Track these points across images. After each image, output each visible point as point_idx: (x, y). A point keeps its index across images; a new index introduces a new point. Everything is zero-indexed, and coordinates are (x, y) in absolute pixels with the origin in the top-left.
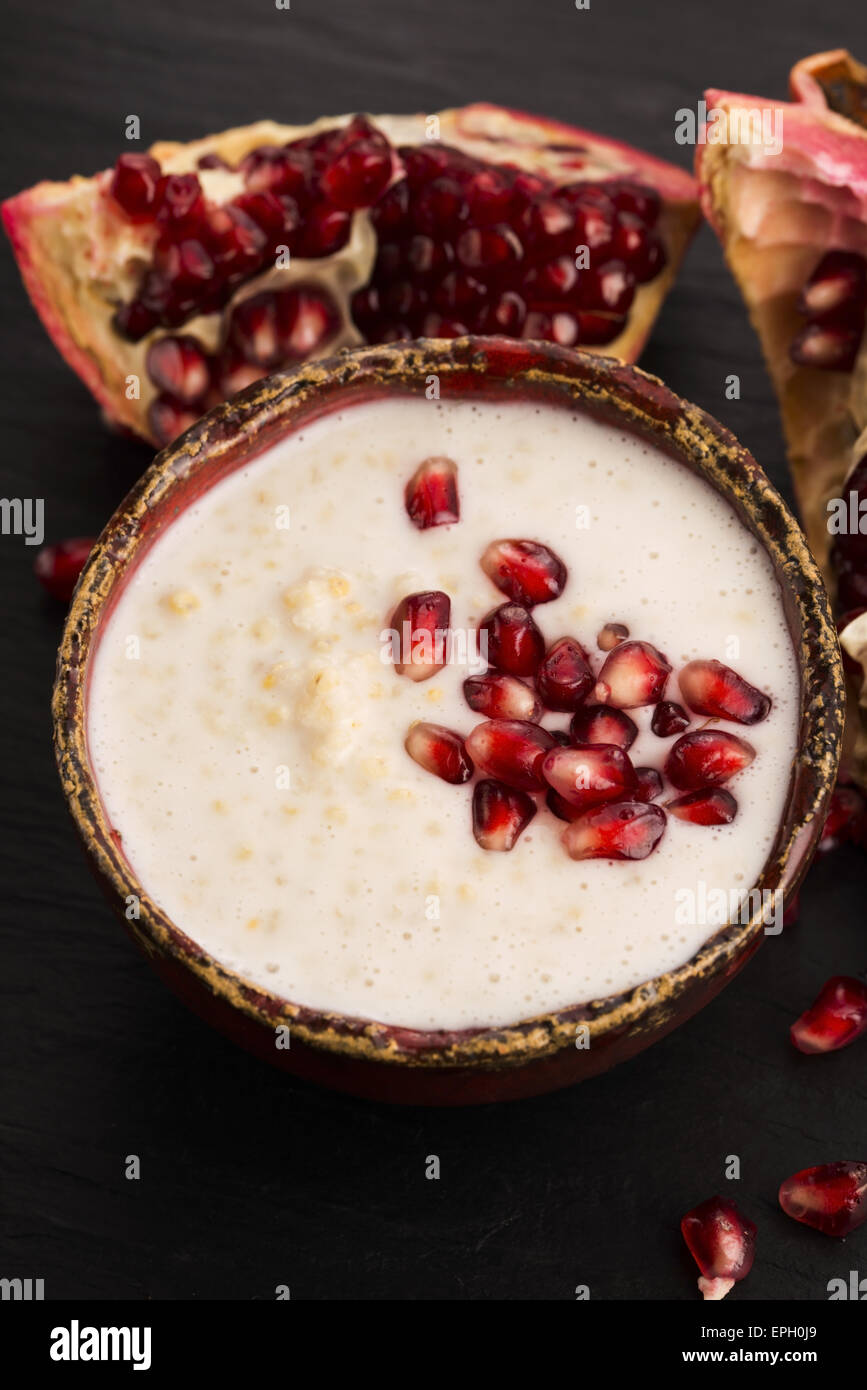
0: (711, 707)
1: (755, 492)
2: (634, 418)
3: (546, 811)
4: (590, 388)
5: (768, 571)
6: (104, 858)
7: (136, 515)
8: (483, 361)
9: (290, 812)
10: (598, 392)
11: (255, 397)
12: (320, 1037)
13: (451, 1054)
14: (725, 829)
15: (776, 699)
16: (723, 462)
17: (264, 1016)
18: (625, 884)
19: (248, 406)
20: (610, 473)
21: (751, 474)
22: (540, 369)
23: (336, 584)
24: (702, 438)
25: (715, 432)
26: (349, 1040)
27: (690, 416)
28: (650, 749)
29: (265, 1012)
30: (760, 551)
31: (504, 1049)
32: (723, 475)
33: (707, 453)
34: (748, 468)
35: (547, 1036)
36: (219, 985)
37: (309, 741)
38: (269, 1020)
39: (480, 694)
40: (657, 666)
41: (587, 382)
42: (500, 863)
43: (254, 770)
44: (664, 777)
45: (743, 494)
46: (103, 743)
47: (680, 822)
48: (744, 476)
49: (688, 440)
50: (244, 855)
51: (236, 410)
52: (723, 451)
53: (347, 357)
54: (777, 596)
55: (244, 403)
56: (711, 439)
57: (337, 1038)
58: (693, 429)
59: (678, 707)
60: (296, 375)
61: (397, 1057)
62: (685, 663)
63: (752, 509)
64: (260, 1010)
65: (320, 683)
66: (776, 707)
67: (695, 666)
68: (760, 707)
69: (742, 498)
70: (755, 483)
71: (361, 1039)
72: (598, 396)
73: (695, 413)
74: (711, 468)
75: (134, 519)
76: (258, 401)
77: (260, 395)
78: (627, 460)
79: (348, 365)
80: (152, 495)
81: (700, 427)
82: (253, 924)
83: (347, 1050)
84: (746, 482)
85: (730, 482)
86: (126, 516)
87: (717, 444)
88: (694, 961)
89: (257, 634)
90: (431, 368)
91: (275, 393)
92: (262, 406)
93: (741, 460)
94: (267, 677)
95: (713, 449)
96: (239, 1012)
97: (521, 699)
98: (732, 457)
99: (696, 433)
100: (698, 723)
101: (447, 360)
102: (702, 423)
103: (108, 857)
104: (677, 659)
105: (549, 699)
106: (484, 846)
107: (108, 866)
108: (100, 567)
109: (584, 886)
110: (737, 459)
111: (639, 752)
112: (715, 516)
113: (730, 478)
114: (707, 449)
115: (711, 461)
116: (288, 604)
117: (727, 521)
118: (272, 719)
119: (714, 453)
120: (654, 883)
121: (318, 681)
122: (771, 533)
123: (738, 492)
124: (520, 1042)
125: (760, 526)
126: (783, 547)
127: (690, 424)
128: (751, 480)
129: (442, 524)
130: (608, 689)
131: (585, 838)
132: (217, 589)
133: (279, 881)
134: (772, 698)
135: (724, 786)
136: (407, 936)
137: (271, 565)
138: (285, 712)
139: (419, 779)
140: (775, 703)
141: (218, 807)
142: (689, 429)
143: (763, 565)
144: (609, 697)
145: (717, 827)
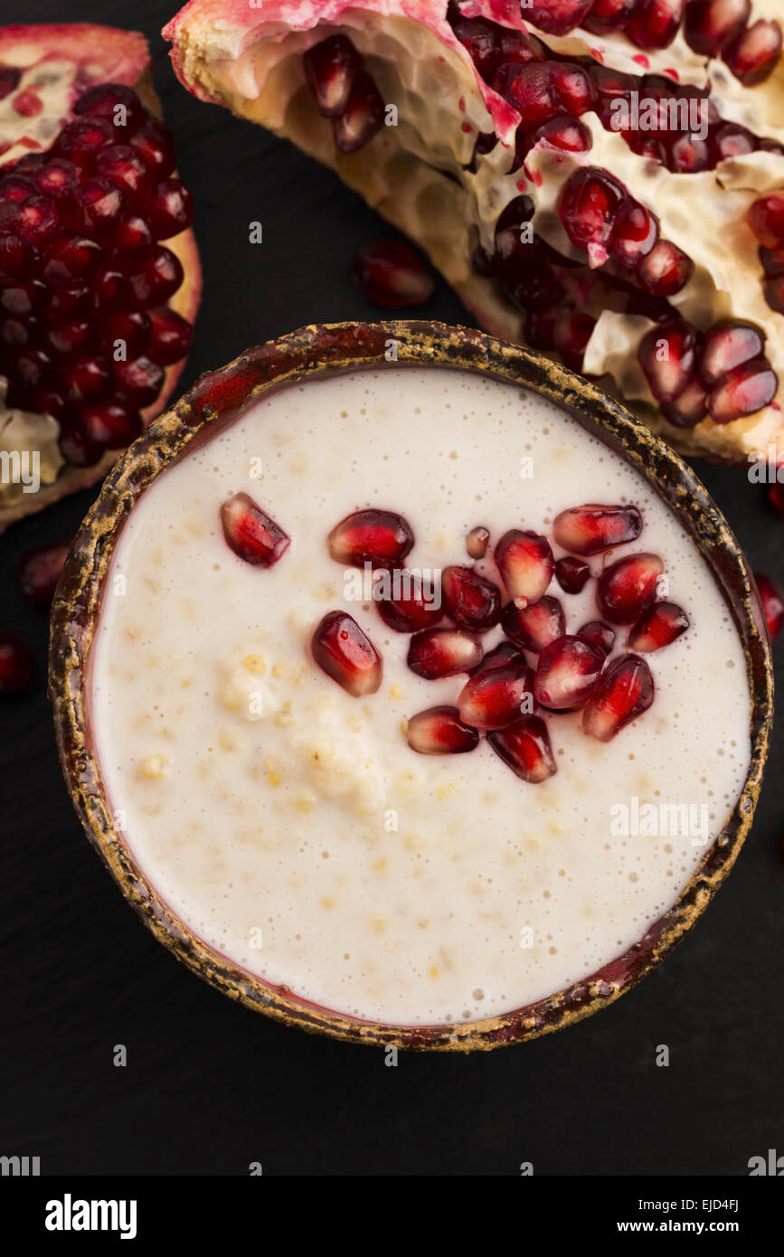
0: (599, 545)
1: (497, 358)
2: (357, 365)
3: (550, 717)
4: (307, 368)
5: (547, 406)
6: (307, 1026)
7: (80, 746)
8: (213, 412)
9: (381, 866)
10: (316, 366)
11: (80, 580)
12: (563, 1023)
13: (657, 958)
14: (688, 634)
15: (638, 503)
16: (452, 351)
17: (514, 1041)
18: (657, 732)
19: (80, 592)
20: (363, 412)
21: (481, 346)
22: (259, 383)
23: (252, 665)
24: (422, 344)
25: (428, 332)
26: (586, 1010)
27: (399, 334)
28: (580, 608)
29: (513, 1038)
30: (527, 393)
31: (687, 925)
32: (461, 361)
33: (434, 352)
34: (476, 341)
35: (706, 891)
36: (467, 1046)
37: (350, 803)
38: (519, 1041)
39: (426, 663)
40: (535, 545)
41: (302, 366)
42: (557, 784)
43: (325, 855)
44: (606, 622)
45: (487, 365)
46: (202, 924)
47: (653, 654)
48: (476, 350)
49: (413, 353)
50: (379, 927)
51: (74, 602)
52: (446, 343)
53: (116, 492)
54: (570, 421)
55: (76, 593)
56: (429, 340)
57: (575, 1014)
58: (409, 342)
59: (567, 560)
60: (93, 538)
61: (623, 991)
62: (551, 525)
63: (502, 370)
64: (508, 1039)
65: (320, 758)
66: (643, 510)
67: (559, 520)
68: (635, 522)
69: (489, 368)
70: (489, 351)
71: (593, 1002)
72: (318, 369)
73: (400, 328)
74: (446, 361)
75: (81, 750)
76: (84, 582)
77: (82, 576)
78: (367, 392)
79: (123, 497)
80: (77, 719)
81: (413, 337)
82: (434, 972)
83: (587, 1016)
84: (483, 354)
85: (470, 363)
86: (75, 752)
87: (437, 341)
88: (755, 754)
89: (229, 747)
90: (179, 447)
91: (91, 565)
92: (89, 583)
93: (465, 340)
94: (268, 775)
95: (437, 346)
96: (495, 1050)
97: (461, 647)
98: (457, 343)
99: (414, 343)
100: (597, 564)
101: (185, 432)
102: (413, 333)
103: (310, 1023)
104: (542, 529)
105: (474, 629)
106: (536, 780)
107: (315, 1029)
108: (94, 807)
109: (632, 757)
110: (461, 342)
111: (574, 616)
112: (469, 388)
113: (468, 360)
114: (432, 350)
115: (442, 355)
116: (233, 708)
117: (482, 386)
118: (302, 807)
119: (439, 349)
120: (676, 716)
121: (317, 757)
122: (534, 382)
123: (482, 366)
124: (693, 912)
125: (520, 380)
126: (553, 386)
127: (403, 340)
128: (485, 349)
129: (281, 554)
130: (524, 598)
131: (602, 721)
132: (166, 734)
133: (422, 925)
134: (634, 504)
135: (657, 600)
136: (547, 895)
137: (186, 684)
138: (310, 796)
139: (445, 767)
140: (640, 507)
141: (327, 904)
142: (407, 344)
143: (539, 404)
144: (528, 601)
145: (682, 637)
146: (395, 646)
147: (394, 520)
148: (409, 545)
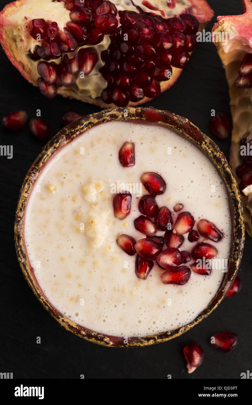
0: (206, 235)
1: (224, 168)
2: (189, 139)
3: (156, 265)
4: (177, 128)
5: (225, 191)
6: (30, 284)
7: (39, 167)
8: (145, 118)
9: (83, 262)
10: (179, 130)
11: (76, 128)
12: (90, 340)
13: (127, 346)
14: (208, 277)
15: (225, 234)
16: (215, 157)
17: (75, 333)
18: (178, 293)
19: (73, 130)
20: (180, 151)
21: (223, 162)
22: (162, 121)
23: (98, 186)
24: (209, 148)
25: (213, 147)
26: (99, 342)
27: (206, 141)
28: (188, 246)
29: (75, 332)
30: (223, 183)
31: (142, 345)
32: (215, 161)
33: (210, 153)
34: (223, 160)
35: (154, 341)
36: (63, 324)
37: (89, 240)
38: (76, 334)
39: (139, 225)
40: (191, 221)
41: (176, 127)
42: (143, 282)
43: (72, 247)
44: (191, 256)
45: (220, 168)
46: (28, 236)
47: (195, 273)
48: (221, 162)
49: (205, 148)
50: (69, 276)
51: (69, 132)
52: (215, 153)
53: (104, 115)
54: (227, 200)
55: (72, 130)
56: (212, 149)
57: (95, 341)
58: (207, 145)
59: (196, 232)
60: (88, 121)
61: (112, 346)
62: (199, 220)
63: (222, 172)
64: (74, 332)
65: (93, 223)
66: (224, 237)
67: (202, 220)
68: (220, 238)
69: (220, 169)
70: (224, 165)
71: (102, 342)
72: (179, 131)
73: (208, 140)
74: (211, 158)
75: (38, 168)
76: (76, 129)
77: (77, 127)
78: (186, 147)
79: (104, 118)
80: (44, 160)
81: (209, 145)
82: (72, 299)
83: (98, 344)
84: (221, 164)
85: (217, 164)
86: (36, 167)
87: (214, 151)
88: (196, 320)
89: (74, 200)
90: (129, 118)
91: (82, 127)
92: (77, 130)
93: (220, 157)
94: (77, 216)
95: (212, 152)
96: (68, 331)
97: (151, 228)
98: (218, 156)
99: (208, 146)
100: (201, 239)
101: (133, 116)
102: (209, 144)
103: (31, 283)
104: (196, 219)
105: (158, 227)
106: (139, 277)
107: (31, 286)
108: (29, 184)
109: (166, 293)
110: (219, 157)
111: (184, 247)
112: (211, 169)
113: (216, 162)
114: (210, 152)
115: (211, 155)
116: (83, 192)
117: (214, 172)
118: (78, 230)
119: (212, 153)
120: (186, 293)
122: (227, 182)
123: (218, 167)
124: (146, 343)
125: (224, 179)
126: (231, 188)
127: (206, 143)
128: (223, 163)
129: (129, 167)
130: (176, 231)
131: (167, 278)
132: (62, 183)
133: (79, 285)
134: (224, 234)
136: (115, 306)
137: (78, 176)
138: (82, 228)
139: (120, 253)
140: (224, 235)
141: (62, 259)
142: (206, 145)
143: (224, 189)
144: (177, 233)
145: (205, 276)
146: (135, 213)
147: (163, 183)
148: (162, 193)
